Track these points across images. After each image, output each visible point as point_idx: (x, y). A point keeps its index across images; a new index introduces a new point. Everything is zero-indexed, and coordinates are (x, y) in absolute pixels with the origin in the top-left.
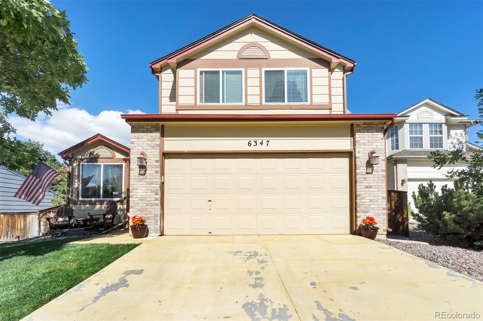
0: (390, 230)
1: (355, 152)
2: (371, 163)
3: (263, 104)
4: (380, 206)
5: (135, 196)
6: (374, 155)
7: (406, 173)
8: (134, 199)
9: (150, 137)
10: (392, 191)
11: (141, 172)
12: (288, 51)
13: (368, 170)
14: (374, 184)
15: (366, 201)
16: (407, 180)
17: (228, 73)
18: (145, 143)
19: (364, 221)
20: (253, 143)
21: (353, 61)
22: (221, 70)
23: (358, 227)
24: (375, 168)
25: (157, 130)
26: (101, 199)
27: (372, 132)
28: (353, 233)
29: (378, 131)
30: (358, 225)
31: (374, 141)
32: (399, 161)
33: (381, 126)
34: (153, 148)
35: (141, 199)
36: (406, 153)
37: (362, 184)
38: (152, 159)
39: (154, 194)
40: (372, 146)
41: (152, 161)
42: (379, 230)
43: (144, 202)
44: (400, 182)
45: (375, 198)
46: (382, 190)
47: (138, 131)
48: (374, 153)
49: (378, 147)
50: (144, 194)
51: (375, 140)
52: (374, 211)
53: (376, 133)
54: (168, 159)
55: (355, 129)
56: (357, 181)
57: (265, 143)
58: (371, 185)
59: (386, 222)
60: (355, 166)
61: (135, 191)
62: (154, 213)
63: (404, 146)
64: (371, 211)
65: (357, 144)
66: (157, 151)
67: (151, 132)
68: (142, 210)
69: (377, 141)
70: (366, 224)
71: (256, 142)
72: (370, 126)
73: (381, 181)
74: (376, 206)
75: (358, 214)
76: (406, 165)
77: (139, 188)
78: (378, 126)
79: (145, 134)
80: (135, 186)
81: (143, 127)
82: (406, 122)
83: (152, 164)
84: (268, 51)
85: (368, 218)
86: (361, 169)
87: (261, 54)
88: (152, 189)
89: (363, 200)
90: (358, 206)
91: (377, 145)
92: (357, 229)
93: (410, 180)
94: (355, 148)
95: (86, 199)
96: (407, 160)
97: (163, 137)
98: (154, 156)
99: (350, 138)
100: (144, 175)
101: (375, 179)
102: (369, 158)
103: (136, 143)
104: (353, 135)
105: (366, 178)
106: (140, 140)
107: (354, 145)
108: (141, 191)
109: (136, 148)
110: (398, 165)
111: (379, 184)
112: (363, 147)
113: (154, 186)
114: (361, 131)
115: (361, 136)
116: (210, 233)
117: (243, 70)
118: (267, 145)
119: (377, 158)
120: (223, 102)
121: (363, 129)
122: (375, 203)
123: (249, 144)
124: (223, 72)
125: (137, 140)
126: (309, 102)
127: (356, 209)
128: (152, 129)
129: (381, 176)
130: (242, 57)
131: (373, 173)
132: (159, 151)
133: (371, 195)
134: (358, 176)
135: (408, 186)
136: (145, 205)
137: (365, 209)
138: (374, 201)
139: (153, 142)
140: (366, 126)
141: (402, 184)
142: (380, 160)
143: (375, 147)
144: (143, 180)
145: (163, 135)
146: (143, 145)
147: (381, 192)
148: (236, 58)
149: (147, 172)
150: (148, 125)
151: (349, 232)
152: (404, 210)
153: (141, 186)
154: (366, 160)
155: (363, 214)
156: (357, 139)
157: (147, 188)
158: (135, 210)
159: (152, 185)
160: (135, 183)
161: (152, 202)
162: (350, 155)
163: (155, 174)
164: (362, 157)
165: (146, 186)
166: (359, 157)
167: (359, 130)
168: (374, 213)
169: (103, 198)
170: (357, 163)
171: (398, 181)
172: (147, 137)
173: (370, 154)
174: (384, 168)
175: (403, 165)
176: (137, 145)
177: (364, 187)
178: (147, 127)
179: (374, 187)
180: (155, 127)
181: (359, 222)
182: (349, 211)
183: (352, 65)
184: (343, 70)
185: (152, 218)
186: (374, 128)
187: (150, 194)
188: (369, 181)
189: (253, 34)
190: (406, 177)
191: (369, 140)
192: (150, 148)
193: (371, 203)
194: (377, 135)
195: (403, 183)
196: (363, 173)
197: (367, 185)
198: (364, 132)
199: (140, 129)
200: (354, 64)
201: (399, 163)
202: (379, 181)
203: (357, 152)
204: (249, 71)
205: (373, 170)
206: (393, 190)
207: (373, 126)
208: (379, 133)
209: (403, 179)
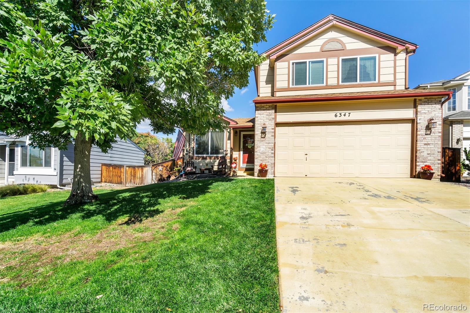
0: (444, 175)
1: (416, 119)
2: (430, 127)
3: (340, 84)
4: (435, 158)
5: (258, 152)
6: (433, 121)
7: (462, 133)
8: (258, 153)
9: (268, 113)
10: (446, 148)
11: (262, 136)
12: (361, 43)
13: (427, 132)
14: (432, 142)
15: (425, 154)
16: (462, 139)
17: (313, 62)
18: (264, 117)
19: (422, 168)
20: (338, 115)
21: (415, 45)
22: (308, 61)
23: (417, 173)
24: (433, 131)
25: (272, 109)
26: (210, 155)
27: (431, 105)
28: (413, 177)
29: (436, 103)
30: (418, 172)
31: (432, 111)
32: (455, 122)
33: (439, 100)
34: (270, 120)
35: (262, 153)
36: (462, 114)
37: (422, 142)
38: (270, 127)
39: (271, 150)
40: (431, 115)
41: (270, 129)
42: (434, 175)
43: (264, 155)
44: (455, 141)
45: (432, 152)
46: (438, 146)
47: (260, 110)
48: (433, 120)
49: (436, 115)
50: (264, 150)
51: (434, 110)
52: (431, 162)
53: (435, 105)
54: (278, 127)
55: (417, 103)
56: (418, 140)
57: (347, 114)
58: (429, 142)
59: (440, 170)
60: (417, 129)
61: (259, 148)
62: (270, 162)
63: (462, 108)
64: (428, 162)
65: (418, 113)
66: (272, 122)
67: (269, 110)
68: (263, 160)
69: (436, 111)
70: (424, 170)
71: (340, 114)
72: (430, 100)
73: (437, 140)
74: (433, 158)
75: (418, 164)
76: (463, 125)
77: (261, 146)
78: (437, 99)
79: (265, 111)
80: (258, 145)
81: (263, 107)
82: (465, 85)
83: (269, 131)
84: (344, 44)
85: (426, 166)
86: (421, 132)
87: (339, 47)
88: (270, 146)
89: (422, 154)
90: (417, 158)
91: (435, 114)
92: (416, 174)
93: (465, 139)
94: (417, 116)
95: (200, 155)
96: (463, 121)
97: (276, 113)
98: (271, 125)
99: (413, 109)
100: (265, 138)
101: (432, 138)
102: (428, 124)
103: (259, 117)
104: (415, 107)
105: (425, 138)
106: (262, 115)
107: (416, 114)
108: (262, 148)
109: (259, 121)
110: (453, 126)
111: (436, 142)
112: (423, 115)
113: (271, 145)
114: (422, 104)
115: (422, 107)
116: (306, 176)
117: (325, 59)
118: (349, 116)
119: (434, 124)
120: (309, 84)
121: (424, 103)
122: (432, 156)
123: (336, 116)
124: (309, 62)
125: (259, 115)
126: (377, 81)
127: (416, 160)
128: (269, 108)
129: (437, 136)
130: (324, 50)
131: (431, 134)
132: (274, 122)
133: (428, 150)
134: (418, 137)
135: (463, 145)
136: (265, 157)
137: (423, 160)
138: (431, 154)
139: (270, 117)
140: (426, 100)
141: (457, 143)
142: (437, 125)
143: (433, 115)
144: (264, 141)
145: (276, 112)
146: (264, 119)
147: (437, 148)
148: (319, 51)
149: (266, 136)
150: (267, 105)
151: (409, 177)
152: (457, 163)
153: (262, 145)
154: (426, 125)
155: (422, 163)
156: (419, 110)
157: (266, 146)
158: (259, 160)
159: (269, 145)
160: (258, 143)
161: (269, 155)
162: (413, 121)
163: (271, 137)
164: (422, 123)
165: (265, 145)
166: (420, 123)
167: (421, 103)
168: (430, 163)
169: (211, 154)
170: (418, 127)
171: (453, 140)
172: (266, 113)
173: (429, 120)
174: (440, 131)
175: (458, 125)
176: (260, 119)
177: (424, 144)
178: (266, 107)
179: (432, 144)
180: (271, 107)
181: (419, 169)
182: (410, 162)
183: (415, 48)
184: (406, 52)
185: (269, 165)
186: (433, 102)
187: (268, 150)
188: (428, 140)
189: (333, 32)
190: (461, 136)
191: (428, 111)
192: (268, 120)
193: (428, 156)
194: (435, 106)
195: (459, 142)
196: (422, 134)
197: (426, 143)
198: (424, 105)
199: (262, 108)
200: (416, 47)
201: (455, 124)
202: (436, 140)
203: (418, 119)
204: (329, 60)
205: (431, 132)
206: (448, 147)
207: (433, 100)
208: (438, 105)
209: (459, 138)
